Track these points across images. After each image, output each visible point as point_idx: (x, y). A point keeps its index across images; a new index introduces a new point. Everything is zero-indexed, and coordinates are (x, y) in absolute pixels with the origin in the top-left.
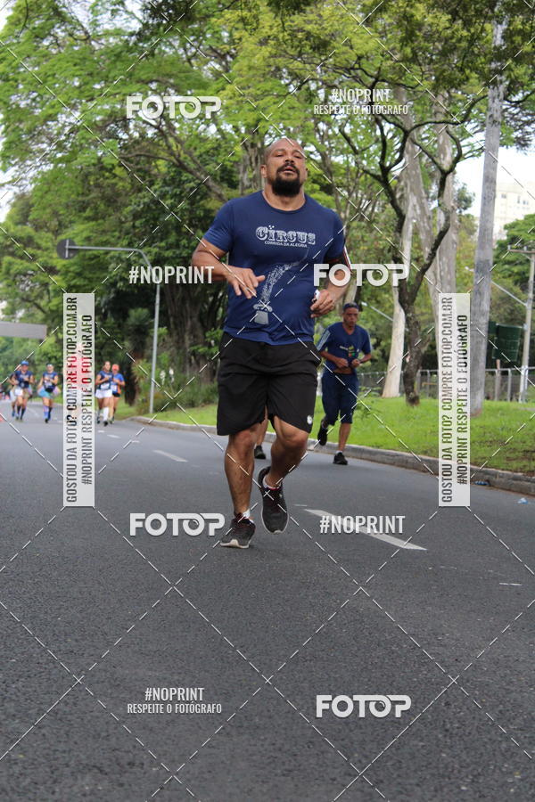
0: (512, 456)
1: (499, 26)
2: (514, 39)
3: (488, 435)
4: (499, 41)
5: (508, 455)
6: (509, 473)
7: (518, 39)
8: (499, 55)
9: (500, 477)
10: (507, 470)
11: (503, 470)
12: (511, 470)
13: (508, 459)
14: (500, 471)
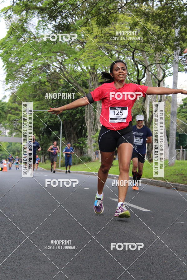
0: (185, 179)
1: (177, 30)
2: (182, 34)
3: (176, 172)
4: (177, 35)
5: (183, 179)
6: (184, 185)
7: (184, 34)
8: (177, 40)
9: (180, 186)
10: (183, 184)
11: (181, 184)
12: (184, 184)
13: (183, 180)
14: (180, 184)
